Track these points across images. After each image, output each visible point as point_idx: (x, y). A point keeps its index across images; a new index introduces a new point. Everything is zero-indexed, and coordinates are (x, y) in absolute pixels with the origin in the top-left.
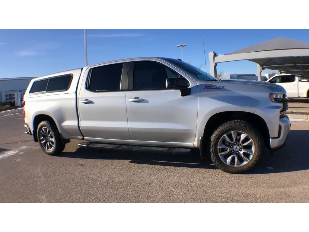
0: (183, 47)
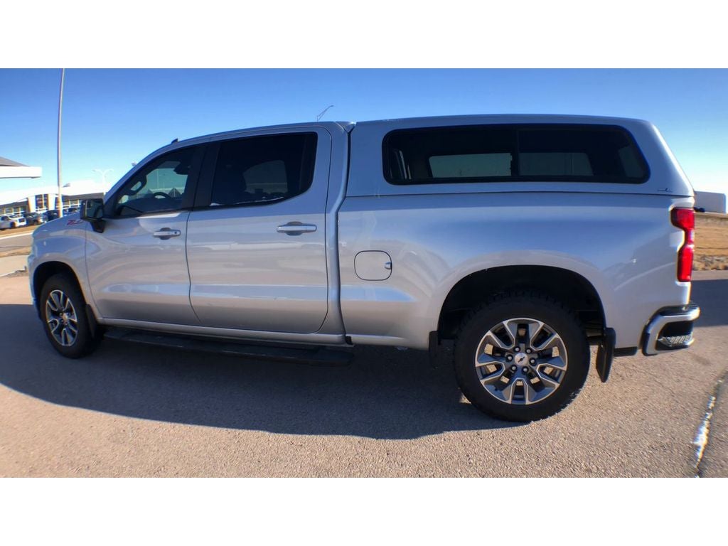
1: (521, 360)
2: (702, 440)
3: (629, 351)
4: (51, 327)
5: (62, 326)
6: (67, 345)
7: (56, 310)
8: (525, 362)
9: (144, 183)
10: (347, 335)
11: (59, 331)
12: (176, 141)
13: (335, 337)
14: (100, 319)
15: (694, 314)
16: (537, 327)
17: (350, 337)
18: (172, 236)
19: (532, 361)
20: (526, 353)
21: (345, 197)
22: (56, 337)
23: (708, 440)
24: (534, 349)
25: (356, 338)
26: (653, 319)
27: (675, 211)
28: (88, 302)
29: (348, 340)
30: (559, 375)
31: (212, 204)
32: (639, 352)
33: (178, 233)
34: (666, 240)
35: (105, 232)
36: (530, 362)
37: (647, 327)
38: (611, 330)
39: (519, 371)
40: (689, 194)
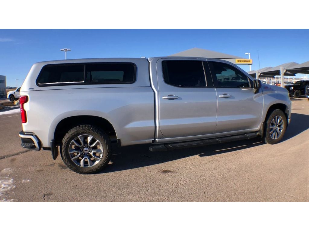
0: (67, 51)
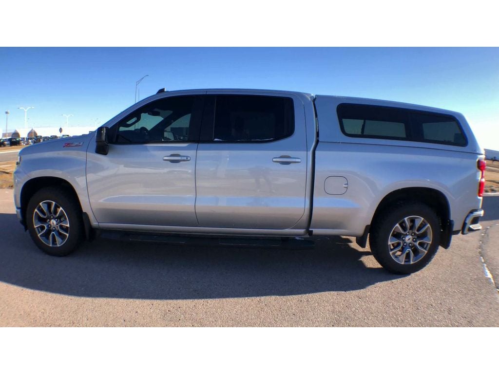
1: (409, 239)
2: (490, 276)
3: (457, 232)
4: (37, 232)
5: (49, 231)
6: (55, 246)
7: (45, 217)
8: (410, 241)
9: (139, 119)
10: (310, 229)
11: (47, 235)
12: (162, 91)
13: (302, 231)
14: (94, 223)
15: (482, 213)
16: (420, 220)
17: (312, 231)
18: (184, 160)
19: (414, 240)
20: (412, 235)
21: (317, 142)
22: (43, 240)
23: (492, 275)
24: (417, 233)
25: (316, 231)
26: (467, 216)
27: (479, 162)
28: (84, 210)
29: (310, 233)
30: (427, 246)
31: (216, 140)
32: (461, 232)
33: (189, 159)
34: (475, 175)
35: (108, 154)
36: (413, 241)
37: (465, 220)
38: (452, 221)
39: (408, 246)
40: (482, 153)
